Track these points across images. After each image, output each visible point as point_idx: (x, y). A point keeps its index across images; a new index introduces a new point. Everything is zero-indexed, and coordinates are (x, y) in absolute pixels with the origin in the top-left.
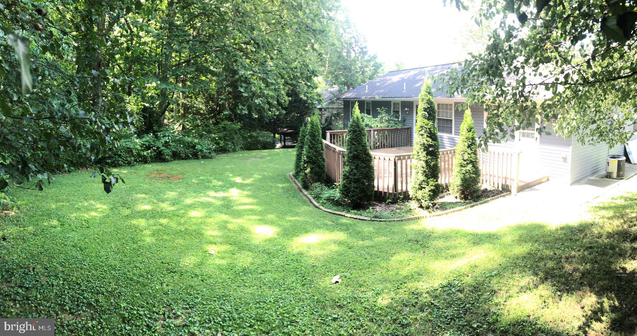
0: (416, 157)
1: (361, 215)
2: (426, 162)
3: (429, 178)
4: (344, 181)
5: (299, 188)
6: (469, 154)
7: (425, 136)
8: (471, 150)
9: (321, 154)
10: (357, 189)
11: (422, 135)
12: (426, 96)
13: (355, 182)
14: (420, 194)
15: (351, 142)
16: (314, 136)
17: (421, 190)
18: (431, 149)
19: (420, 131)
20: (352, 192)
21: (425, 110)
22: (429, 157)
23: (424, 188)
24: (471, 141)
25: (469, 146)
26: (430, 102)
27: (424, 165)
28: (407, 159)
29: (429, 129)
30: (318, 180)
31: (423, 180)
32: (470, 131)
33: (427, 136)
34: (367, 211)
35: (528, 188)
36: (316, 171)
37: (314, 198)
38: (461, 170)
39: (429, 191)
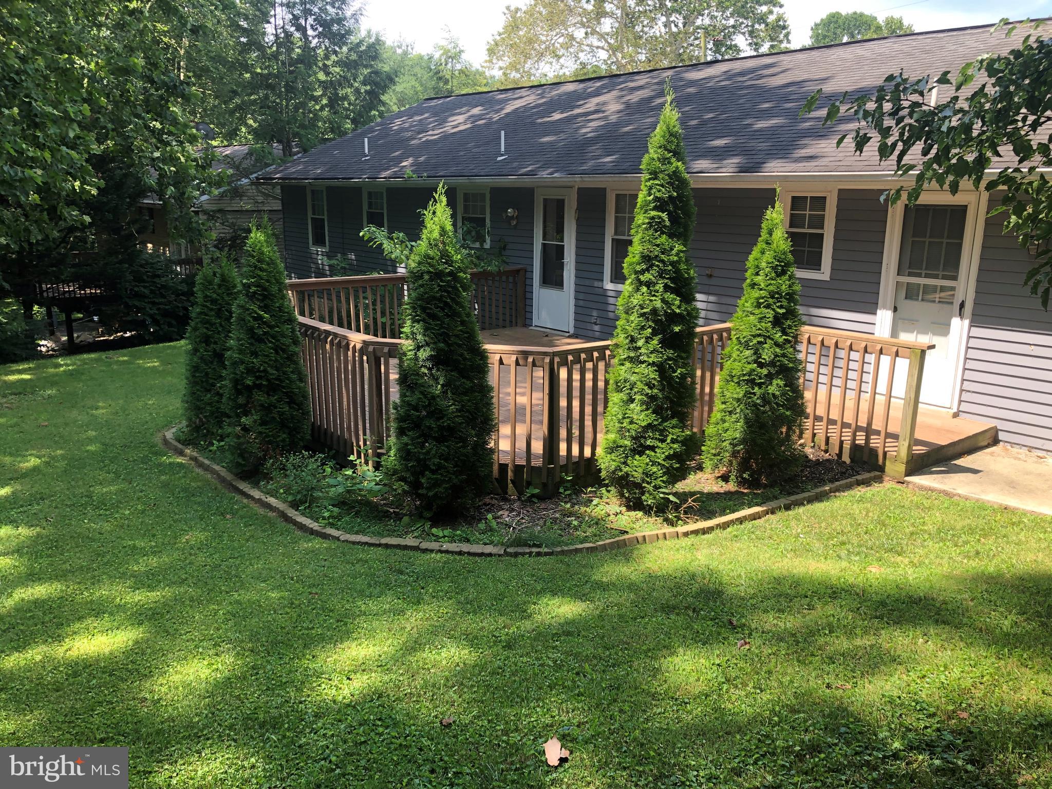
0: (623, 354)
1: (468, 541)
2: (661, 368)
3: (665, 420)
4: (405, 439)
5: (223, 480)
6: (777, 344)
7: (660, 287)
8: (784, 333)
9: (291, 358)
10: (446, 460)
11: (648, 284)
12: (664, 161)
13: (440, 440)
14: (637, 467)
15: (424, 309)
16: (265, 297)
17: (641, 454)
18: (677, 329)
19: (643, 272)
20: (433, 472)
21: (661, 204)
22: (670, 353)
23: (652, 448)
24: (785, 303)
25: (777, 321)
26: (677, 181)
27: (654, 375)
28: (586, 360)
29: (673, 264)
30: (292, 447)
31: (650, 426)
32: (783, 273)
33: (666, 288)
34: (482, 526)
35: (937, 463)
36: (281, 414)
37: (295, 505)
38: (748, 394)
39: (668, 458)
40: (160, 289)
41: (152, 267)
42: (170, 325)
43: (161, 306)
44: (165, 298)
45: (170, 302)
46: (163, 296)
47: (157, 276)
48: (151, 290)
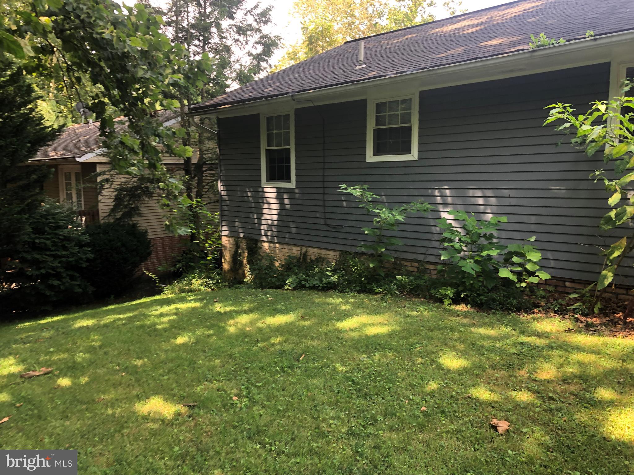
40: (63, 240)
41: (53, 218)
42: (72, 278)
43: (64, 259)
44: (67, 250)
45: (73, 254)
46: (65, 248)
47: (58, 227)
48: (54, 242)
